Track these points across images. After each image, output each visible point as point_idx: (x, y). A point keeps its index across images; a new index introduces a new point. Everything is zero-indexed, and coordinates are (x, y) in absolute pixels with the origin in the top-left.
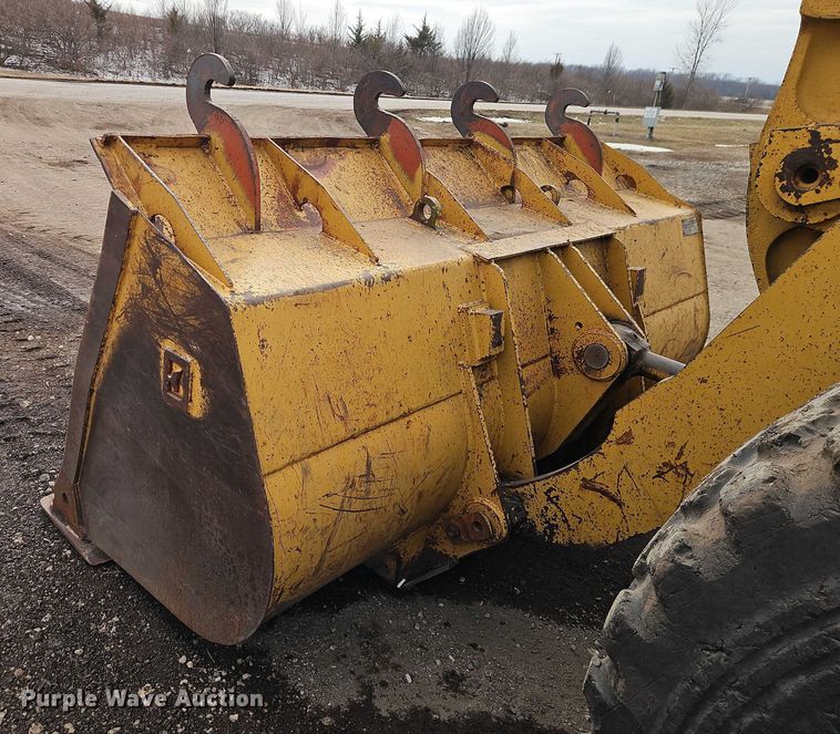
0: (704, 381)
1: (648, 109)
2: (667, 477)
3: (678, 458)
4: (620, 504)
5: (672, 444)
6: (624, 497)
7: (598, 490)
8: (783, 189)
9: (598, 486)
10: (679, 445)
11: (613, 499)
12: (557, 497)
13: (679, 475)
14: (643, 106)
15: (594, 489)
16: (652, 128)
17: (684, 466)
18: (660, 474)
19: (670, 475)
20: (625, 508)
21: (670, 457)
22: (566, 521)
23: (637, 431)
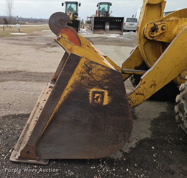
0: (158, 68)
1: (17, 24)
2: (152, 87)
3: (154, 83)
4: (143, 95)
5: (153, 81)
6: (144, 93)
7: (139, 94)
8: (151, 34)
9: (139, 93)
10: (154, 80)
11: (142, 94)
12: (131, 99)
13: (154, 86)
14: (15, 24)
15: (138, 94)
16: (19, 29)
17: (155, 84)
18: (151, 87)
19: (153, 86)
20: (144, 95)
21: (152, 83)
22: (133, 102)
23: (146, 81)
